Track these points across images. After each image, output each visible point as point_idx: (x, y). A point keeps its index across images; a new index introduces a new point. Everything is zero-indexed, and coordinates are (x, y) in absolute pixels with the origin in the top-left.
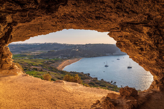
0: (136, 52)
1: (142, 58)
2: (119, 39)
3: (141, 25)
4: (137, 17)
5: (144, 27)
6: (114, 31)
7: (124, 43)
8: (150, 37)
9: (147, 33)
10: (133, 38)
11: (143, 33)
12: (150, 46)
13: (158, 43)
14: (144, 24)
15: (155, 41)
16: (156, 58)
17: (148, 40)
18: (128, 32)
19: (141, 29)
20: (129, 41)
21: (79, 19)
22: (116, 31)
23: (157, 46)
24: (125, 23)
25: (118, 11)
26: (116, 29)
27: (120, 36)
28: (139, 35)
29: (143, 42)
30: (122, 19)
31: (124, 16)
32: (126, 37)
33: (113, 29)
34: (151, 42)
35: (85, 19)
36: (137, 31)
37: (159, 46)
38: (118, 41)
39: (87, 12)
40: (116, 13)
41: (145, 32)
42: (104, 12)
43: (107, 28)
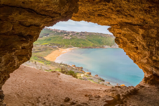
0: (132, 50)
1: (136, 56)
2: (118, 35)
3: (138, 26)
4: (134, 20)
5: (140, 29)
6: (114, 27)
7: (122, 40)
8: (144, 39)
9: (142, 35)
10: (130, 37)
11: (139, 34)
12: (143, 46)
13: (149, 45)
14: (140, 26)
15: (147, 43)
16: (147, 57)
17: (141, 41)
18: (126, 31)
19: (137, 30)
20: (127, 39)
21: (82, 14)
22: (116, 27)
23: (149, 48)
24: (124, 23)
25: (118, 14)
26: (116, 25)
27: (119, 33)
28: (135, 35)
29: (138, 42)
30: (121, 19)
31: (123, 18)
32: (124, 35)
33: (114, 25)
34: (144, 43)
35: (88, 15)
36: (134, 32)
37: (150, 47)
38: (117, 37)
39: (90, 10)
40: (117, 15)
41: (140, 33)
42: (105, 12)
43: (108, 23)
